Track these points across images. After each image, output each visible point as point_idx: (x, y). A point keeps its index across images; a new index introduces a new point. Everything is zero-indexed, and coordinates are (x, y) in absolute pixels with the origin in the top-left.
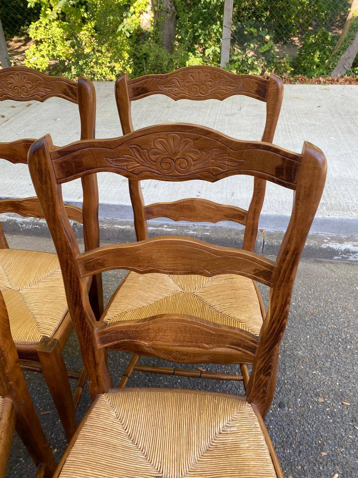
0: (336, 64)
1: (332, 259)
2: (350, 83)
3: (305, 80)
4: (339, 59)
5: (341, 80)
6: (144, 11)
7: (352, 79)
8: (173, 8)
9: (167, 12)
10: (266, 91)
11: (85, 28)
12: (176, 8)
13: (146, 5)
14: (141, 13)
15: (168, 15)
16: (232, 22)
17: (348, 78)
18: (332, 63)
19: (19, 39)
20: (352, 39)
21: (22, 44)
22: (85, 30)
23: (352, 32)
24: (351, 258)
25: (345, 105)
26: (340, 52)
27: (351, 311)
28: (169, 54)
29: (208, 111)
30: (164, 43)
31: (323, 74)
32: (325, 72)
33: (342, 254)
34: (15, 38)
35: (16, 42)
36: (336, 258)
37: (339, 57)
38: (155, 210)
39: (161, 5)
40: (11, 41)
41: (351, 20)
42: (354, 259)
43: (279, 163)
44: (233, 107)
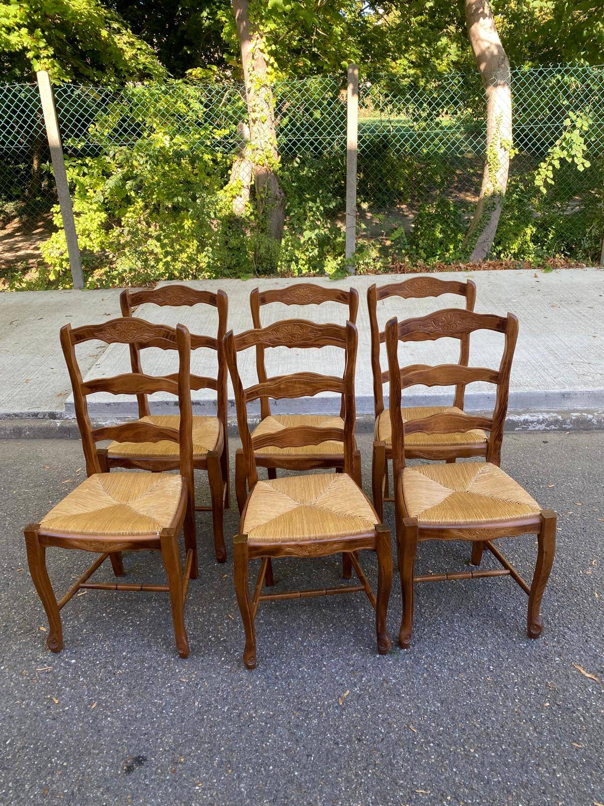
0: (473, 246)
1: (514, 430)
2: (495, 268)
4: (476, 241)
5: (484, 265)
6: (239, 196)
7: (496, 263)
8: (283, 194)
9: (276, 200)
10: (465, 290)
11: (132, 209)
12: (285, 192)
13: (240, 189)
14: (233, 197)
15: (277, 202)
16: (356, 210)
17: (491, 262)
18: (469, 246)
20: (489, 219)
22: (130, 212)
23: (487, 212)
24: (530, 428)
25: (494, 293)
26: (476, 233)
27: (538, 465)
31: (460, 258)
33: (521, 425)
36: (517, 429)
37: (475, 238)
39: (269, 192)
41: (484, 199)
42: (533, 429)
43: (498, 322)
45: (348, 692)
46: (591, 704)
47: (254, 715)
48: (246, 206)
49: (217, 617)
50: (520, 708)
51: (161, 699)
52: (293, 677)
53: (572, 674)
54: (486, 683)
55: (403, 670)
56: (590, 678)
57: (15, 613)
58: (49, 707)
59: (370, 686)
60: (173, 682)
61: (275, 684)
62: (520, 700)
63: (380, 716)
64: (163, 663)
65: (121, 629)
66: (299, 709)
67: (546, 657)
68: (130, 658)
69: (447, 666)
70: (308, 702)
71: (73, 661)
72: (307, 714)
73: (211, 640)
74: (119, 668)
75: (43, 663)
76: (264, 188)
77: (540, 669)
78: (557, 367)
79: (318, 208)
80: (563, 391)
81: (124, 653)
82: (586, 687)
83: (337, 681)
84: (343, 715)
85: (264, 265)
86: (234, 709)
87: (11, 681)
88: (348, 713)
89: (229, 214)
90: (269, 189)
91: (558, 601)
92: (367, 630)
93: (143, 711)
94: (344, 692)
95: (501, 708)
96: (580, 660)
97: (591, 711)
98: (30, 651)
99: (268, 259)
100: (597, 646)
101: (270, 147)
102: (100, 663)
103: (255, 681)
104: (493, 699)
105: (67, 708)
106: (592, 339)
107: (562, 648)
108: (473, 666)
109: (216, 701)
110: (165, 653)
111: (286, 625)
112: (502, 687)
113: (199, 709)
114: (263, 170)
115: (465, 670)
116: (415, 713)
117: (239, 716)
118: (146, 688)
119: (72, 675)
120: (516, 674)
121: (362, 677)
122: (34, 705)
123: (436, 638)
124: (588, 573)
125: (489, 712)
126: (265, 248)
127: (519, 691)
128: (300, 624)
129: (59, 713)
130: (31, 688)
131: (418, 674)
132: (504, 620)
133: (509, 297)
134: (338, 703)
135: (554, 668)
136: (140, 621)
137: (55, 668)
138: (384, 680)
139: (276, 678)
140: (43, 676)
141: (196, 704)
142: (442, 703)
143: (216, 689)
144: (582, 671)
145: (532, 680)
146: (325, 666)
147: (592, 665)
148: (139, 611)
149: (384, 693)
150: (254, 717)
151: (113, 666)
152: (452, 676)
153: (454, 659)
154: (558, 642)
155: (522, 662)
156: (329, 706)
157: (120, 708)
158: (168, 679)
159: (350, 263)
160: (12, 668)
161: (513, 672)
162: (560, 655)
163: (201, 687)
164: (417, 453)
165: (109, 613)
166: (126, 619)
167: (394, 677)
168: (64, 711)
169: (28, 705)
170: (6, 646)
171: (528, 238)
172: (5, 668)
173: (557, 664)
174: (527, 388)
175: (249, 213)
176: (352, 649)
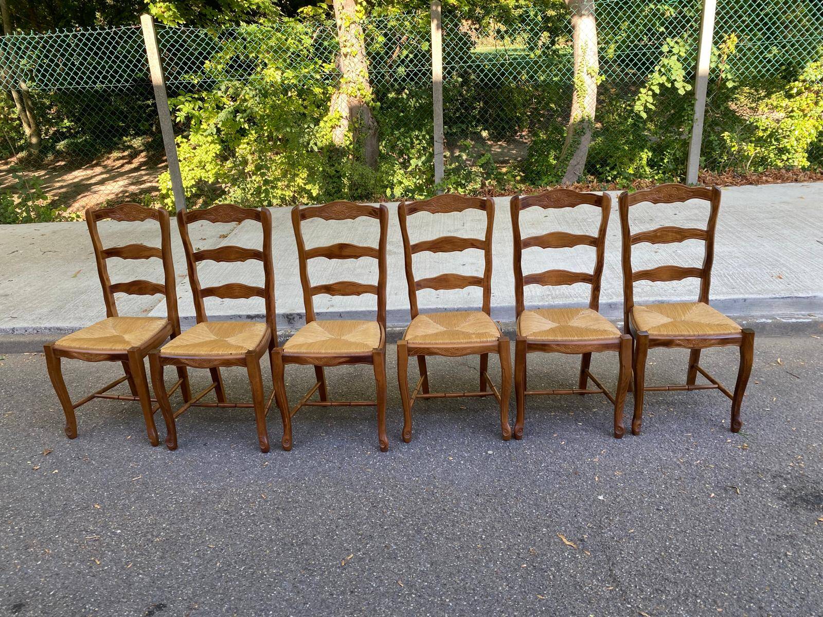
0: (565, 170)
3: (531, 190)
4: (567, 165)
6: (337, 126)
7: (583, 186)
8: (376, 124)
9: (369, 128)
10: (485, 205)
11: (245, 141)
12: (378, 122)
13: (339, 119)
14: (333, 127)
15: (370, 131)
16: (444, 137)
17: (578, 185)
18: (560, 170)
19: (120, 155)
20: (578, 144)
21: (125, 161)
23: (577, 137)
25: (573, 213)
26: (567, 158)
28: (374, 172)
29: (430, 229)
30: (367, 160)
31: (552, 182)
32: (554, 179)
34: (115, 154)
35: (114, 161)
37: (567, 163)
38: (422, 284)
39: (362, 122)
40: (108, 158)
41: (573, 124)
44: (456, 223)
45: (352, 555)
46: (564, 566)
47: (266, 573)
48: (346, 136)
49: (251, 497)
50: (499, 568)
51: (188, 561)
52: (307, 544)
53: (554, 542)
54: (475, 549)
55: (405, 539)
56: (569, 545)
57: (75, 494)
58: (91, 567)
59: (372, 551)
60: (202, 547)
61: (289, 549)
62: (501, 562)
63: (375, 574)
64: (196, 532)
65: (165, 506)
66: (306, 568)
67: (534, 528)
68: (168, 529)
69: (444, 536)
70: (315, 563)
71: (119, 531)
72: (312, 573)
73: (241, 515)
74: (157, 537)
75: (92, 532)
76: (358, 118)
77: (527, 538)
78: (610, 280)
79: (424, 136)
80: (610, 301)
81: (164, 525)
82: (563, 552)
83: (345, 547)
84: (343, 573)
85: (359, 191)
86: (250, 568)
87: (63, 547)
88: (348, 572)
89: (329, 143)
90: (362, 120)
91: (560, 483)
92: (382, 507)
93: (171, 570)
94: (348, 556)
95: (482, 568)
96: (565, 531)
97: (561, 571)
98: (83, 524)
99: (363, 185)
100: (584, 520)
101: (361, 79)
102: (142, 533)
103: (272, 547)
104: (478, 562)
105: (106, 568)
106: (653, 254)
107: (552, 521)
108: (468, 535)
109: (235, 562)
110: (199, 525)
111: (311, 503)
112: (488, 553)
113: (220, 568)
114: (355, 102)
115: (460, 538)
116: (406, 572)
117: (253, 574)
118: (177, 553)
119: (115, 542)
120: (504, 542)
121: (367, 544)
122: (79, 565)
123: (441, 513)
124: (595, 460)
125: (471, 572)
126: (360, 174)
127: (503, 555)
128: (323, 502)
129: (98, 572)
130: (79, 552)
131: (418, 542)
132: (506, 499)
133: (586, 217)
134: (341, 564)
135: (539, 537)
136: (183, 500)
137: (102, 536)
138: (386, 546)
139: (292, 544)
140: (90, 543)
141: (218, 565)
142: (432, 565)
143: (237, 553)
144: (564, 540)
145: (516, 547)
146: (337, 535)
147: (574, 534)
148: (184, 492)
149: (383, 557)
150: (265, 575)
151: (152, 535)
152: (447, 544)
153: (453, 530)
154: (550, 516)
155: (512, 532)
156: (332, 566)
157: (151, 568)
158: (198, 545)
159: (439, 188)
160: (64, 537)
161: (502, 540)
162: (548, 526)
163: (225, 552)
164: (435, 351)
165: (157, 494)
166: (171, 499)
167: (396, 544)
168: (103, 570)
169: (73, 565)
170: (63, 520)
171: (644, 162)
172: (59, 537)
173: (543, 534)
174: (575, 299)
175: (348, 142)
176: (364, 521)
